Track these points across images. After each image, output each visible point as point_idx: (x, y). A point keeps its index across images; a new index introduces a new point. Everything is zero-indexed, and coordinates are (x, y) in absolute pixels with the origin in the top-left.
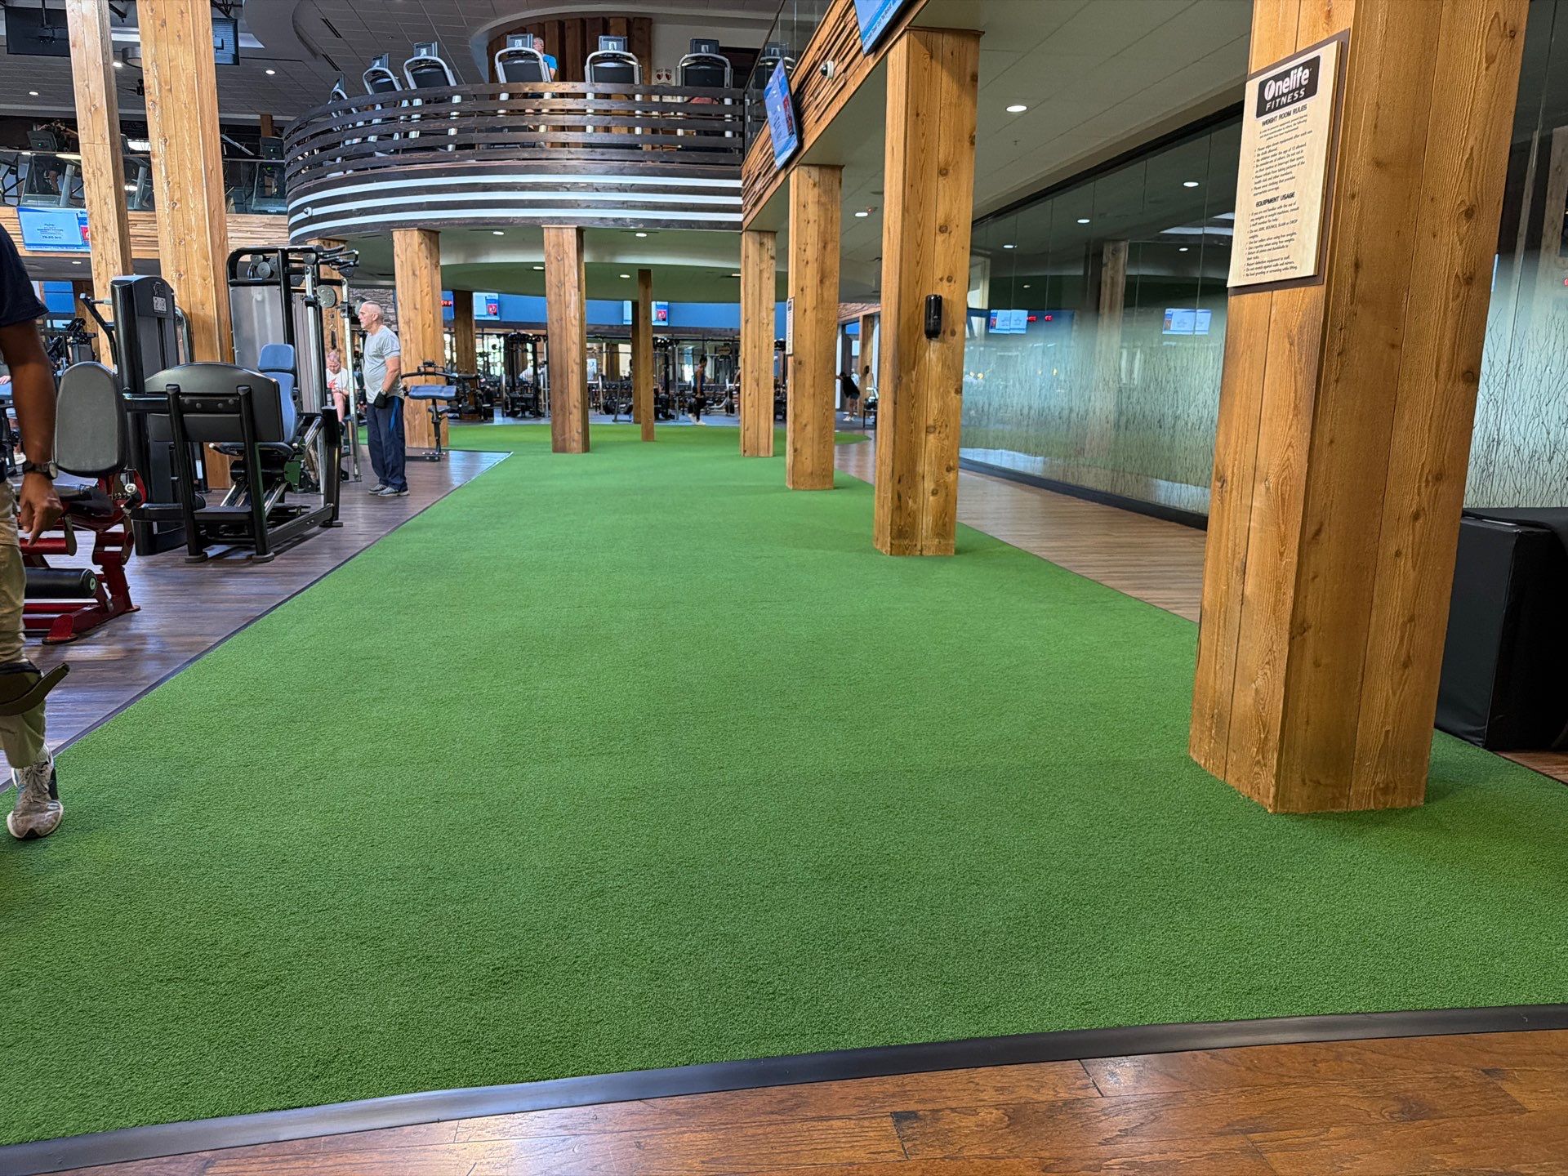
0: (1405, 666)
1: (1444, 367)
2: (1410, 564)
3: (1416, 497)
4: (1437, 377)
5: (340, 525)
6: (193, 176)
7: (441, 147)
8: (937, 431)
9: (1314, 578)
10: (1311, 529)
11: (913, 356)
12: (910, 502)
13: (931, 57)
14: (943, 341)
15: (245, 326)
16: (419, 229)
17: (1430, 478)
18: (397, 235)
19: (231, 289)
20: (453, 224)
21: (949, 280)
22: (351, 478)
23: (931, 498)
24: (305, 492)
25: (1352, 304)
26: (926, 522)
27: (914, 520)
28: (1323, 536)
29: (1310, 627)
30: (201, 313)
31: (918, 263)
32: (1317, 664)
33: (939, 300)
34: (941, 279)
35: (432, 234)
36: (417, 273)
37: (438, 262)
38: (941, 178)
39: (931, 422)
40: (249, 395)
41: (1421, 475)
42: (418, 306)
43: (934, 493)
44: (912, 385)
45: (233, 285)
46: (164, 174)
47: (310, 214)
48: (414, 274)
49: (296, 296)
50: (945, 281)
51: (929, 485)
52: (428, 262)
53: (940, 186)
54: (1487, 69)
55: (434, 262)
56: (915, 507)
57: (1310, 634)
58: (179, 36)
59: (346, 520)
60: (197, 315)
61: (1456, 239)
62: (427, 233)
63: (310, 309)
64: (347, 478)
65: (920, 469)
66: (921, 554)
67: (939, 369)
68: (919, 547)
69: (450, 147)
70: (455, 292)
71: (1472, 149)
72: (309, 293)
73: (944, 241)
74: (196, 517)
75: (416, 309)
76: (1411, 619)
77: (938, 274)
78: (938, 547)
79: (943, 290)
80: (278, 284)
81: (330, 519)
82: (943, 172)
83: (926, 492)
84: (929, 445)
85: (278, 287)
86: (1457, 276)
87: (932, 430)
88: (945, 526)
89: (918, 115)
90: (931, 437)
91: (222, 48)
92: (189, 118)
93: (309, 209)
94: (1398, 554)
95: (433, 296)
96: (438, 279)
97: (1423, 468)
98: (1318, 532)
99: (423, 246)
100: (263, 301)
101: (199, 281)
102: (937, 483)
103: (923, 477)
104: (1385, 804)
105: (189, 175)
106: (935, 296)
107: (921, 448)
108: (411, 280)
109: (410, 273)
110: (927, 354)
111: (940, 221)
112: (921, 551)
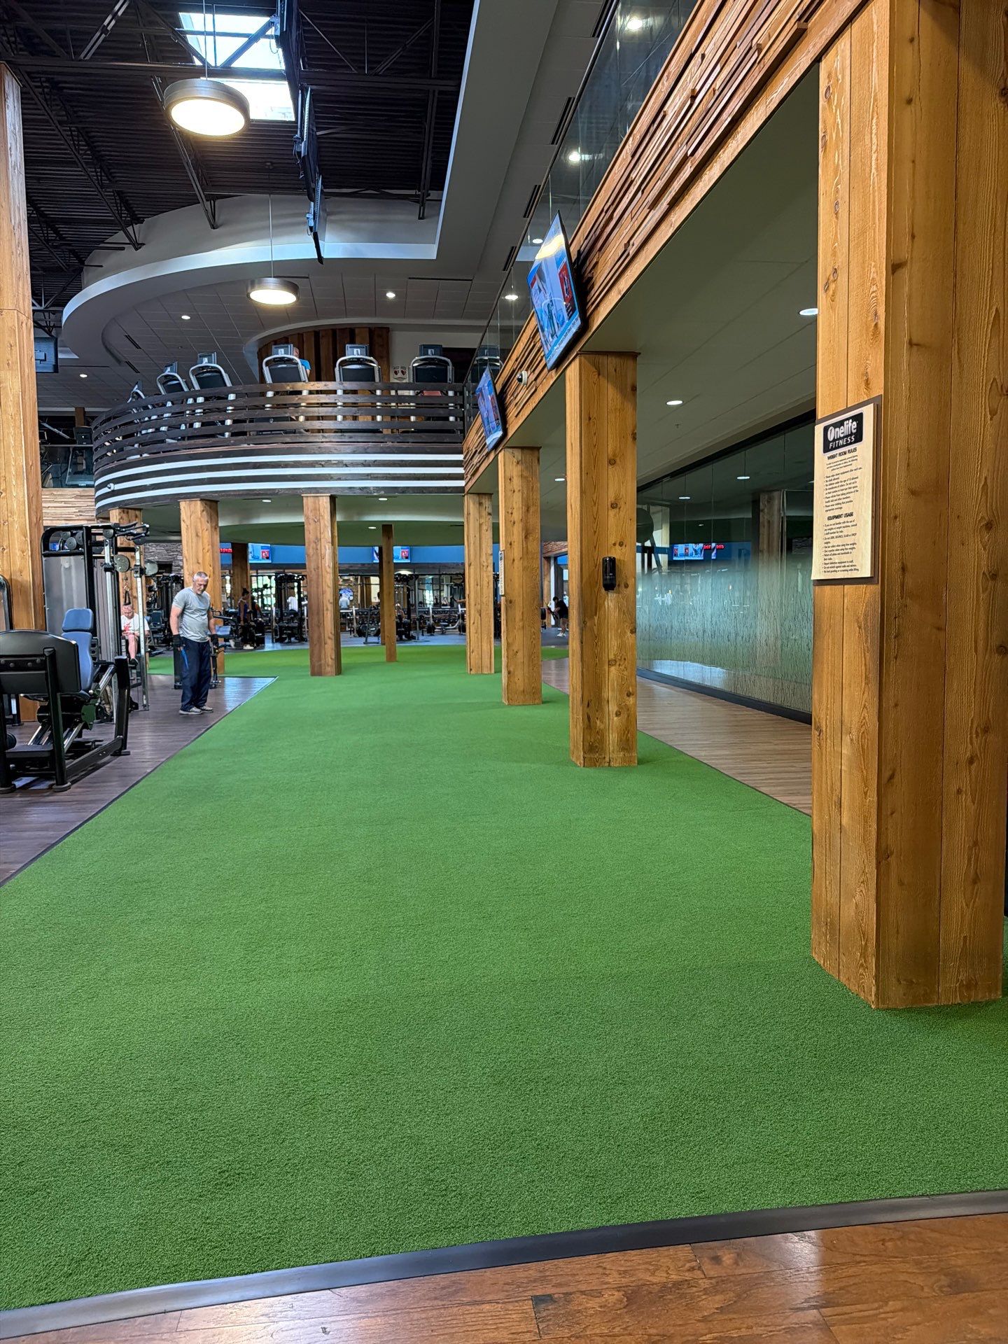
0: (975, 882)
1: (981, 644)
2: (969, 800)
3: (969, 745)
4: (976, 651)
5: (128, 754)
6: (16, 472)
7: (220, 434)
8: (618, 663)
9: (892, 814)
10: (886, 774)
11: (594, 604)
12: (598, 722)
13: (599, 374)
14: (619, 593)
15: (55, 589)
16: (201, 500)
17: (979, 731)
18: (183, 505)
19: (44, 559)
20: (230, 495)
21: (621, 544)
22: (141, 708)
23: (615, 718)
24: (101, 722)
25: (902, 598)
26: (612, 738)
27: (603, 736)
28: (896, 779)
29: (892, 853)
30: (20, 579)
31: (595, 532)
32: (901, 883)
33: (613, 560)
34: (615, 544)
35: (212, 504)
36: (200, 534)
37: (217, 524)
38: (610, 467)
39: (612, 657)
40: (53, 655)
41: (972, 727)
42: (200, 561)
43: (618, 714)
44: (595, 628)
45: (45, 556)
47: (112, 488)
48: (197, 535)
49: (97, 562)
50: (617, 545)
51: (613, 708)
52: (209, 525)
53: (610, 472)
54: (991, 419)
55: (214, 525)
56: (602, 727)
57: (892, 859)
58: (8, 364)
59: (133, 748)
60: (17, 581)
61: (980, 546)
62: (208, 503)
63: (108, 574)
64: (137, 707)
65: (605, 695)
66: (609, 766)
67: (617, 614)
68: (607, 759)
69: (227, 434)
70: (232, 544)
71: (986, 478)
72: (107, 560)
73: (615, 515)
74: (8, 756)
75: (198, 563)
76: (976, 843)
77: (612, 540)
78: (624, 760)
79: (616, 553)
80: (82, 554)
81: (119, 748)
82: (612, 462)
83: (611, 713)
84: (611, 674)
85: (82, 557)
86: (984, 573)
87: (613, 663)
88: (627, 743)
89: (590, 419)
90: (613, 668)
91: (45, 360)
92: (15, 426)
93: (112, 485)
94: (959, 791)
95: (213, 552)
96: (217, 538)
97: (972, 724)
98: (892, 777)
99: (205, 513)
100: (70, 568)
101: (18, 553)
102: (619, 706)
103: (608, 701)
104: (969, 998)
105: (13, 470)
106: (610, 558)
107: (605, 678)
108: (194, 540)
109: (194, 535)
110: (606, 603)
111: (611, 499)
112: (609, 763)
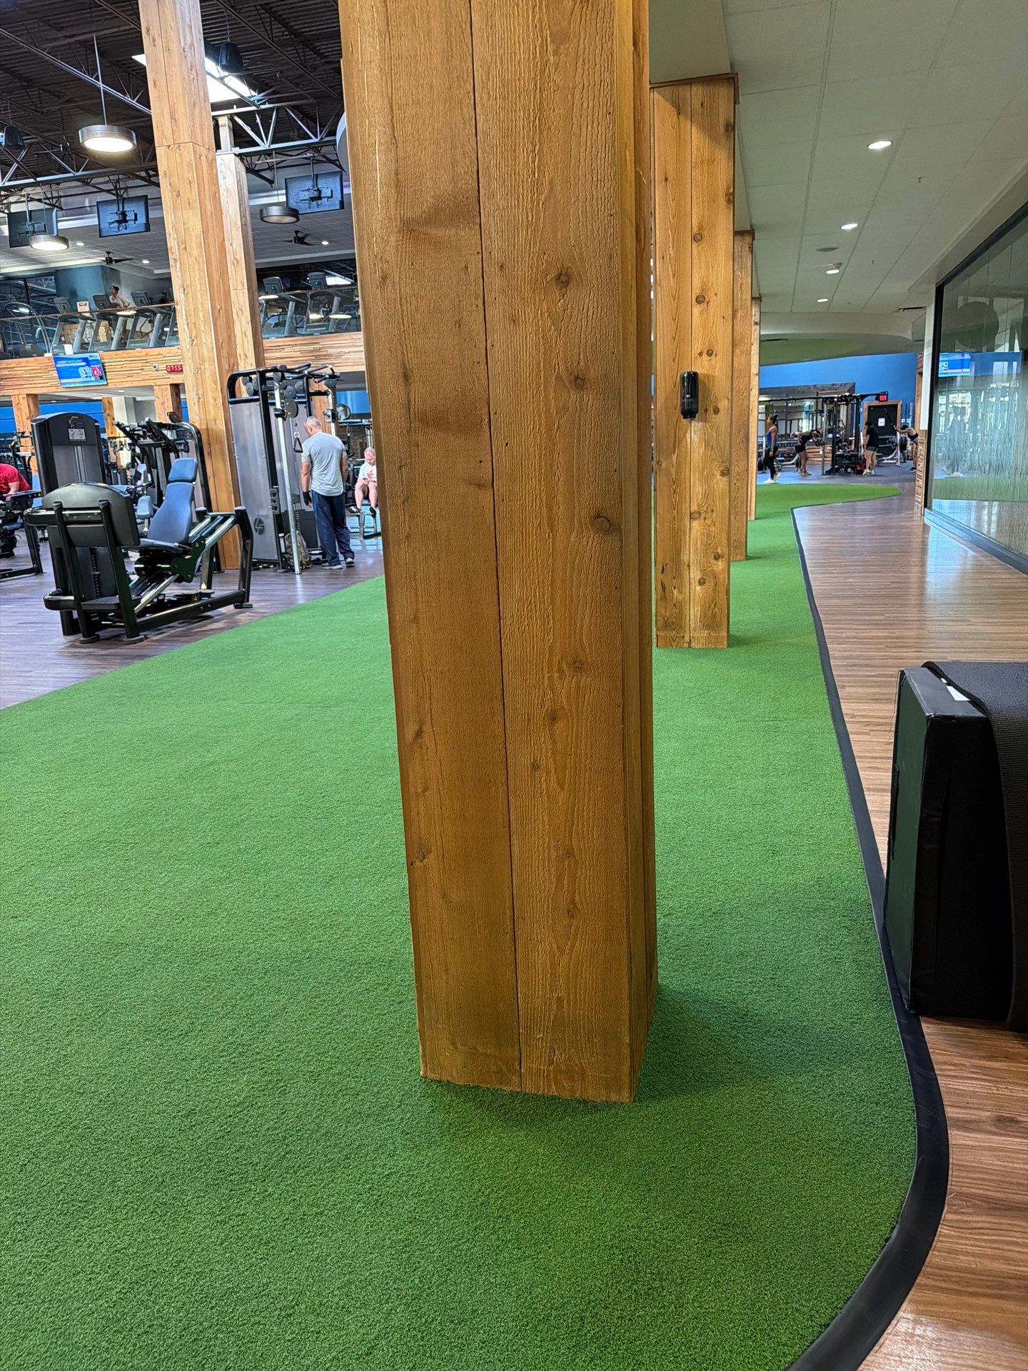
0: (572, 912)
1: (560, 513)
2: (553, 779)
3: (550, 695)
4: (551, 525)
5: (250, 607)
8: (702, 516)
10: (410, 731)
11: (672, 439)
12: (675, 592)
13: (679, 113)
14: (705, 420)
15: (241, 436)
17: (566, 666)
21: (710, 353)
23: (698, 588)
26: (694, 613)
27: (681, 609)
28: (427, 738)
31: (674, 339)
32: (447, 900)
33: (694, 377)
34: (701, 354)
38: (695, 245)
39: (694, 508)
40: (107, 508)
43: (702, 582)
44: (673, 471)
45: (232, 403)
46: (184, 317)
50: (705, 354)
51: (695, 574)
53: (695, 253)
54: (556, 53)
56: (681, 597)
58: (189, 203)
60: (213, 430)
63: (280, 420)
65: (685, 558)
66: (689, 646)
67: (702, 450)
68: (687, 639)
71: (551, 182)
72: (278, 406)
73: (701, 313)
76: (569, 854)
77: (696, 350)
78: (708, 640)
79: (701, 367)
80: (259, 400)
81: (240, 600)
82: (697, 238)
83: (692, 581)
84: (694, 531)
86: (559, 377)
87: (697, 516)
88: (716, 617)
89: (666, 180)
90: (695, 524)
97: (552, 653)
100: (250, 415)
102: (704, 571)
103: (689, 566)
104: (573, 1091)
106: (689, 373)
107: (685, 535)
110: (688, 436)
111: (697, 291)
112: (690, 643)
